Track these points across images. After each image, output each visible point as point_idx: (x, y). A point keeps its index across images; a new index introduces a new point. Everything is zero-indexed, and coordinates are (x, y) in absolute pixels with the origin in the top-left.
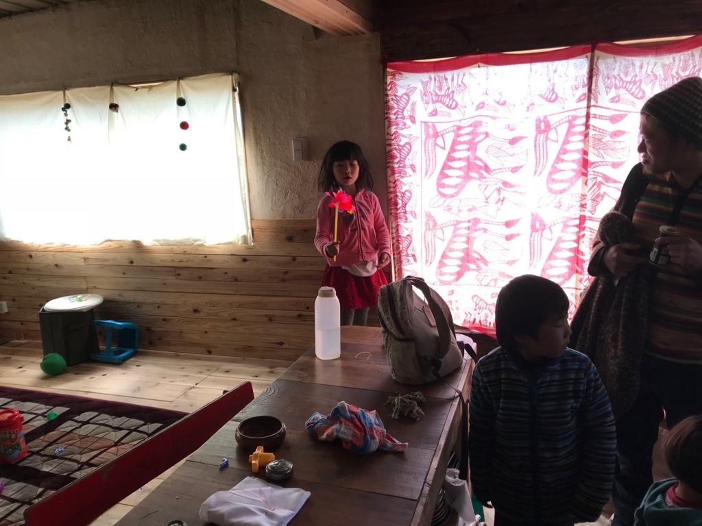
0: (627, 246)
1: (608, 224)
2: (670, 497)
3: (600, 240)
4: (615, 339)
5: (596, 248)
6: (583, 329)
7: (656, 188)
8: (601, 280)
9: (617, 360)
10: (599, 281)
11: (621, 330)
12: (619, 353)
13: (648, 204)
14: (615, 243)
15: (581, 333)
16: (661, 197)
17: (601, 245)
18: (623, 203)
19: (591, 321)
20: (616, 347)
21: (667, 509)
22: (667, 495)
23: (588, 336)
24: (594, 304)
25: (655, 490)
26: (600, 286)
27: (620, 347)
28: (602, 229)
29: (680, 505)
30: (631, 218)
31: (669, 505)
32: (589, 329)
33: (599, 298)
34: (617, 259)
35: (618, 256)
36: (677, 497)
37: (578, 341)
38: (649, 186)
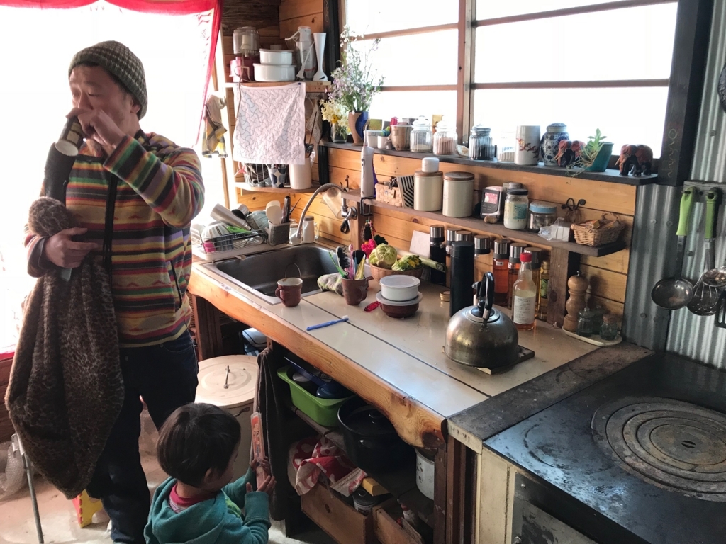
0: (72, 231)
1: (40, 212)
2: (174, 500)
3: (33, 234)
4: (85, 341)
5: (30, 244)
6: (37, 343)
7: (85, 165)
8: (47, 280)
9: (94, 364)
10: (45, 282)
11: (89, 329)
12: (94, 355)
13: (80, 184)
14: (55, 232)
15: (36, 349)
16: (93, 174)
17: (37, 238)
18: (50, 188)
19: (45, 331)
20: (88, 351)
21: (174, 516)
22: (170, 498)
23: (45, 351)
24: (46, 310)
25: (159, 498)
26: (48, 288)
27: (93, 348)
28: (35, 218)
29: (185, 505)
30: (64, 202)
31: (175, 509)
32: (45, 341)
33: (49, 301)
34: (64, 248)
35: (65, 244)
36: (181, 498)
37: (34, 360)
38: (76, 165)
